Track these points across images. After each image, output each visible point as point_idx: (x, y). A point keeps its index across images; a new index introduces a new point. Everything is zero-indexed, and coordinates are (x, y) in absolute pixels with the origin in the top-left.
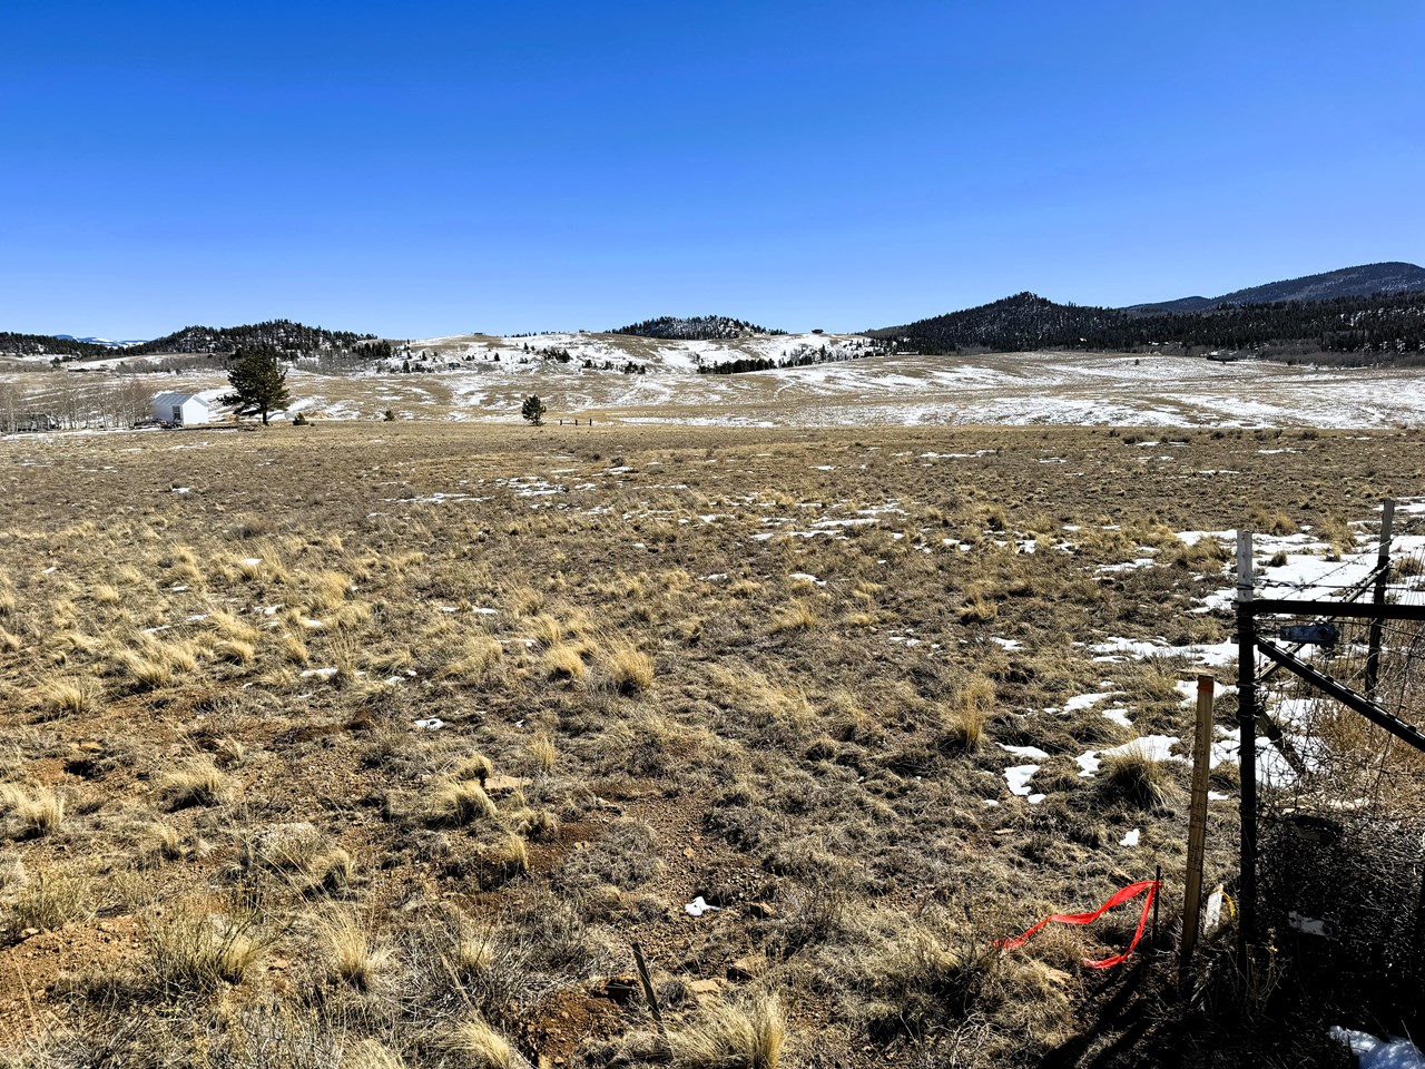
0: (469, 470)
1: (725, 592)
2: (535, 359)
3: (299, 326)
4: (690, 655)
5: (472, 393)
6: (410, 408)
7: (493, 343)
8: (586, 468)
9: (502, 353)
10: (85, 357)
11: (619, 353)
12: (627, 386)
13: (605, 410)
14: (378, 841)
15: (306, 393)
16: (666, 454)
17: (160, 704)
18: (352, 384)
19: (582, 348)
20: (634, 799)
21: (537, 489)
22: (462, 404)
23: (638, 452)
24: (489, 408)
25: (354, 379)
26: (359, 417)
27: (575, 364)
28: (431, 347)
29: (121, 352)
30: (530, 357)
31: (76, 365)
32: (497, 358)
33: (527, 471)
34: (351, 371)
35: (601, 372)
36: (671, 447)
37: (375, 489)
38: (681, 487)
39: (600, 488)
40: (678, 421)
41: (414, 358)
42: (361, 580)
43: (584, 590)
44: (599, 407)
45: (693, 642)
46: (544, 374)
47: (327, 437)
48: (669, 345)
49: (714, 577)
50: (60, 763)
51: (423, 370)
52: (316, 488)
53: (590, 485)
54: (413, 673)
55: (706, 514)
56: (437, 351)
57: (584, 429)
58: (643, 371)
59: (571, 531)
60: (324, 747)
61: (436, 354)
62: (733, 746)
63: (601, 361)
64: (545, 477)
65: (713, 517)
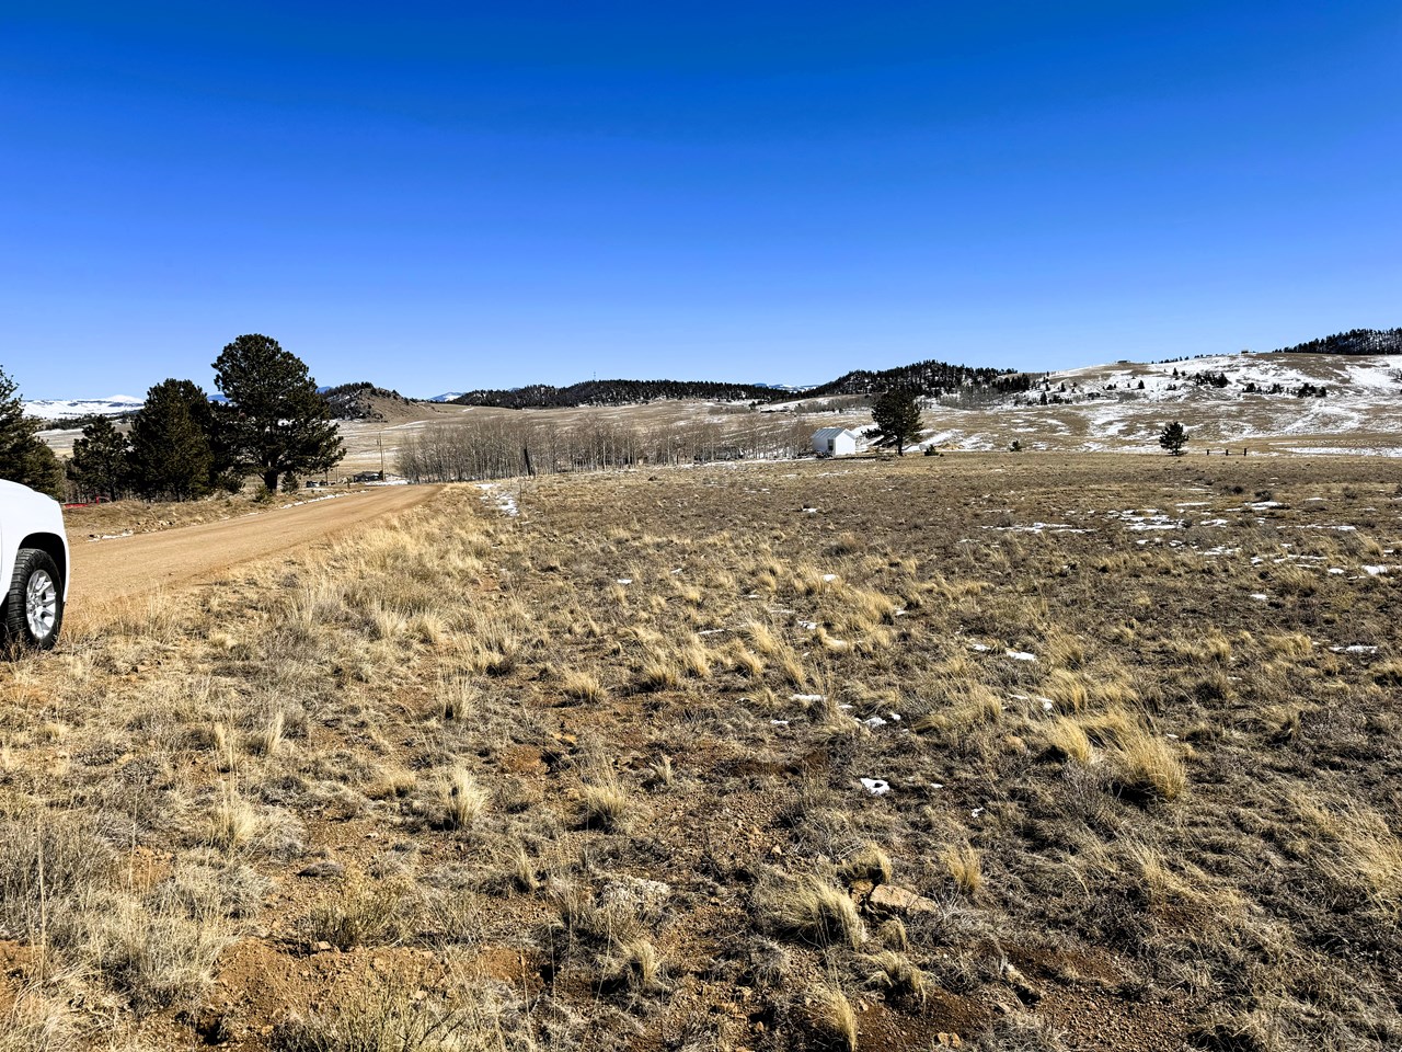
0: (1081, 501)
1: (1365, 672)
2: (1185, 385)
3: (945, 365)
4: (1267, 759)
5: (1111, 423)
6: (1043, 440)
7: (1139, 370)
8: (1220, 502)
9: (1146, 380)
10: (773, 401)
11: (1293, 373)
12: (1299, 412)
13: (1268, 439)
14: (718, 935)
15: (944, 427)
16: (1337, 489)
17: (656, 707)
18: (989, 417)
19: (1243, 370)
20: (1065, 982)
21: (1153, 523)
22: (1099, 435)
23: (1298, 485)
24: (1128, 438)
25: (991, 413)
26: (993, 448)
27: (1234, 388)
28: (1070, 378)
29: (800, 396)
30: (1178, 383)
31: (766, 407)
32: (1141, 386)
33: (1147, 503)
34: (990, 405)
35: (1266, 397)
36: (1345, 480)
37: (976, 516)
38: (1345, 528)
39: (1232, 526)
40: (1369, 452)
41: (1053, 390)
42: (911, 605)
43: (1154, 645)
44: (1260, 435)
45: (1277, 741)
46: (1195, 401)
47: (951, 466)
48: (1362, 362)
49: (1359, 648)
50: (538, 752)
51: (1060, 401)
52: (922, 513)
53: (1220, 521)
54: (897, 717)
55: (1372, 564)
56: (1076, 382)
57: (1231, 461)
58: (1323, 393)
59: (1174, 572)
60: (751, 788)
61: (1075, 385)
62: (1273, 932)
63: (1267, 384)
64: (1166, 510)
65: (1382, 569)
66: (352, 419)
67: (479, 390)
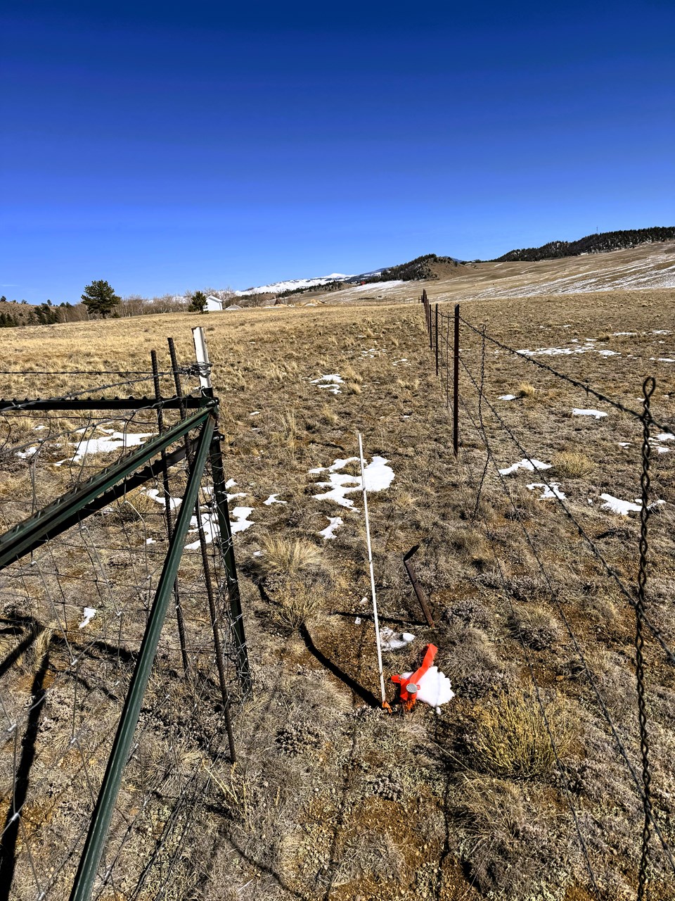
66: (418, 279)
67: (516, 249)
